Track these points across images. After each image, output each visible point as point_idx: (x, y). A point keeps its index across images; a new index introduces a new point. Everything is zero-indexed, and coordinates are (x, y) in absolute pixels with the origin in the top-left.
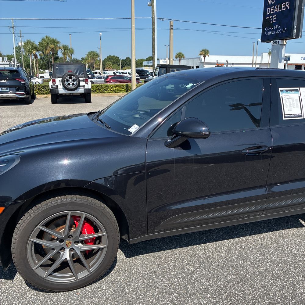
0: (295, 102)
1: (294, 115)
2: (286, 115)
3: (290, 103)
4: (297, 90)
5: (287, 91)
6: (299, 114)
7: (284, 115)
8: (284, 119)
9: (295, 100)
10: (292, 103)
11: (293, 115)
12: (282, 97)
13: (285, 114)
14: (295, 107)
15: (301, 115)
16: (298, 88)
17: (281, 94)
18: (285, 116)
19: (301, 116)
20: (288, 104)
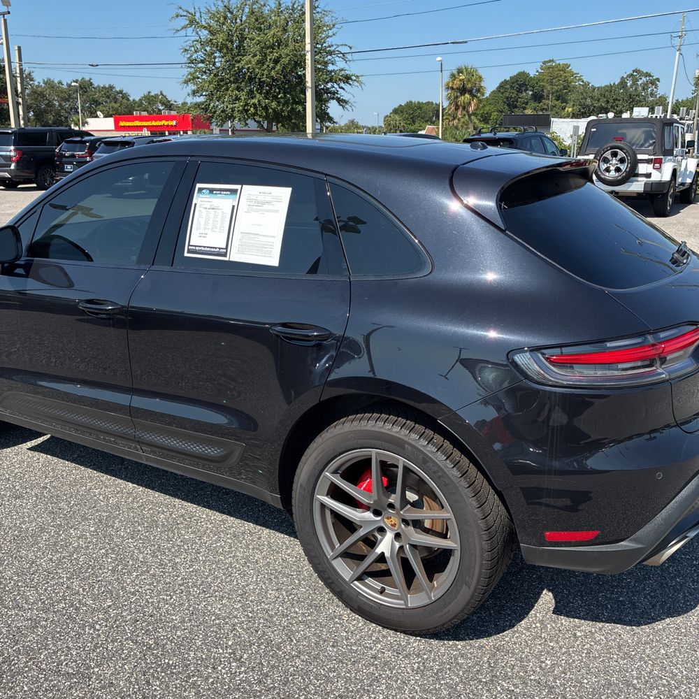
0: (219, 219)
1: (208, 249)
2: (192, 248)
3: (207, 219)
4: (234, 192)
5: (211, 191)
6: (220, 248)
7: (189, 245)
8: (186, 254)
9: (220, 214)
10: (211, 221)
11: (206, 249)
12: (196, 204)
13: (191, 244)
14: (215, 230)
15: (225, 250)
16: (238, 187)
17: (197, 198)
18: (190, 247)
19: (225, 255)
20: (202, 221)
